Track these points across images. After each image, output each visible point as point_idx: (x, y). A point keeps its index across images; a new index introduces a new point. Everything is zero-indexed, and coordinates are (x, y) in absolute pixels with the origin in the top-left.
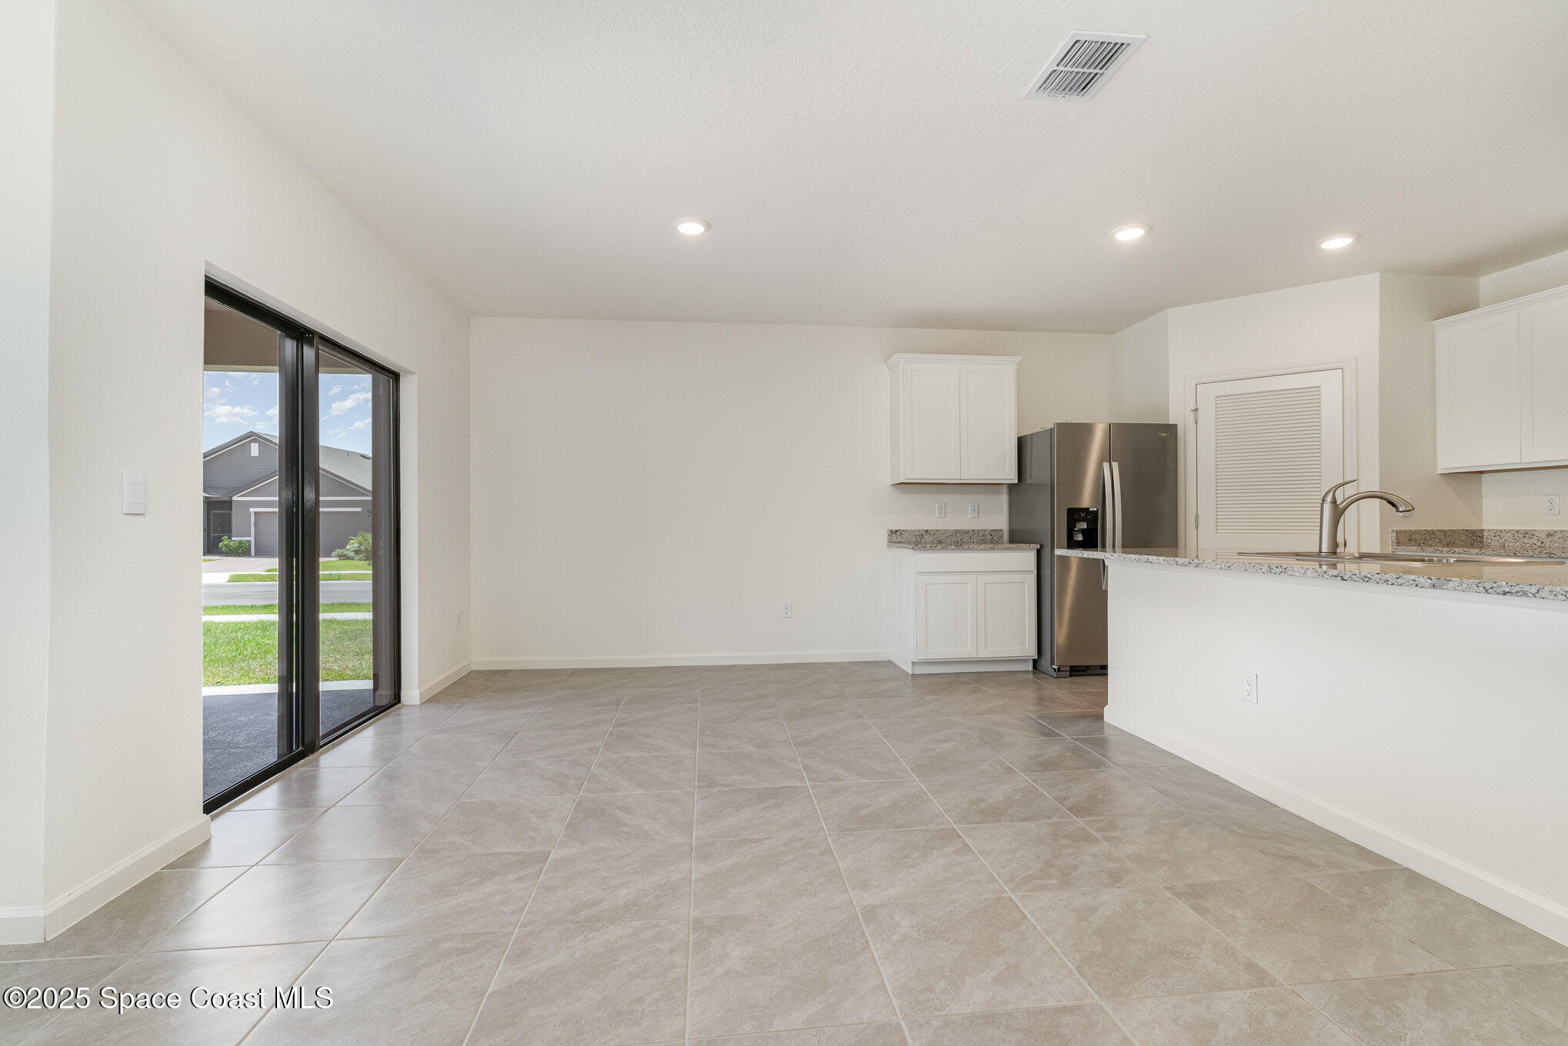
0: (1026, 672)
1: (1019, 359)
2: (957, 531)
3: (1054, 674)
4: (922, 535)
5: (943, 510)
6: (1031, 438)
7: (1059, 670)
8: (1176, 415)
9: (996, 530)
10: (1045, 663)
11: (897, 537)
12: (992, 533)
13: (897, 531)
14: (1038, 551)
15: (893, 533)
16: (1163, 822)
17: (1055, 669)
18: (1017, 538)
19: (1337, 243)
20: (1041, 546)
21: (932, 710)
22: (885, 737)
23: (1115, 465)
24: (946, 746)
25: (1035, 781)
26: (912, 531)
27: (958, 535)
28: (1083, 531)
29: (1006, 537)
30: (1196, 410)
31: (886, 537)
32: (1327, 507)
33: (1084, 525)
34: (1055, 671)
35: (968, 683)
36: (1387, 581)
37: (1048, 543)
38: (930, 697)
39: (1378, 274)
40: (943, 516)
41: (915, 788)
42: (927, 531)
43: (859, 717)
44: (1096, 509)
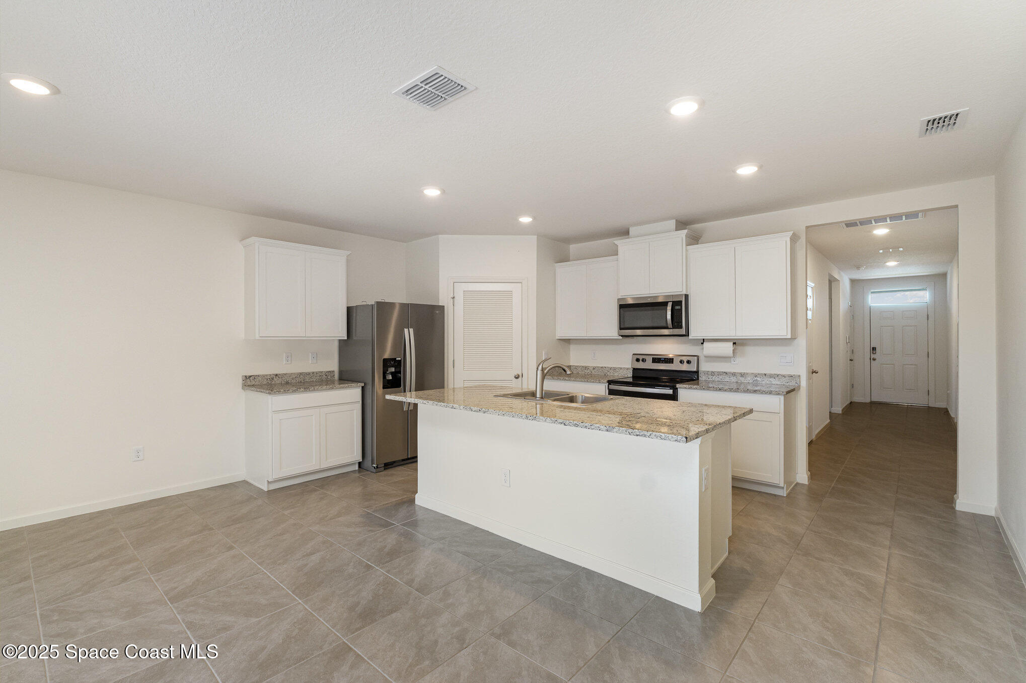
0: (354, 472)
1: (349, 253)
2: (301, 373)
3: (374, 470)
4: (273, 379)
5: (289, 358)
6: (356, 310)
7: (377, 467)
8: (443, 300)
9: (330, 371)
10: (368, 463)
11: (251, 383)
12: (327, 374)
13: (250, 376)
14: (363, 387)
15: (247, 378)
16: (472, 579)
17: (375, 467)
18: (345, 377)
19: (526, 220)
20: (365, 384)
21: (295, 524)
22: (260, 564)
23: (411, 330)
24: (315, 558)
25: (388, 572)
26: (264, 376)
27: (301, 376)
28: (392, 373)
29: (337, 376)
30: (454, 298)
31: (240, 381)
32: (539, 372)
33: (393, 370)
34: (375, 468)
35: (315, 490)
36: (586, 427)
37: (370, 382)
38: (288, 511)
39: (536, 236)
40: (289, 362)
41: (301, 612)
42: (276, 375)
43: (231, 548)
44: (400, 359)
